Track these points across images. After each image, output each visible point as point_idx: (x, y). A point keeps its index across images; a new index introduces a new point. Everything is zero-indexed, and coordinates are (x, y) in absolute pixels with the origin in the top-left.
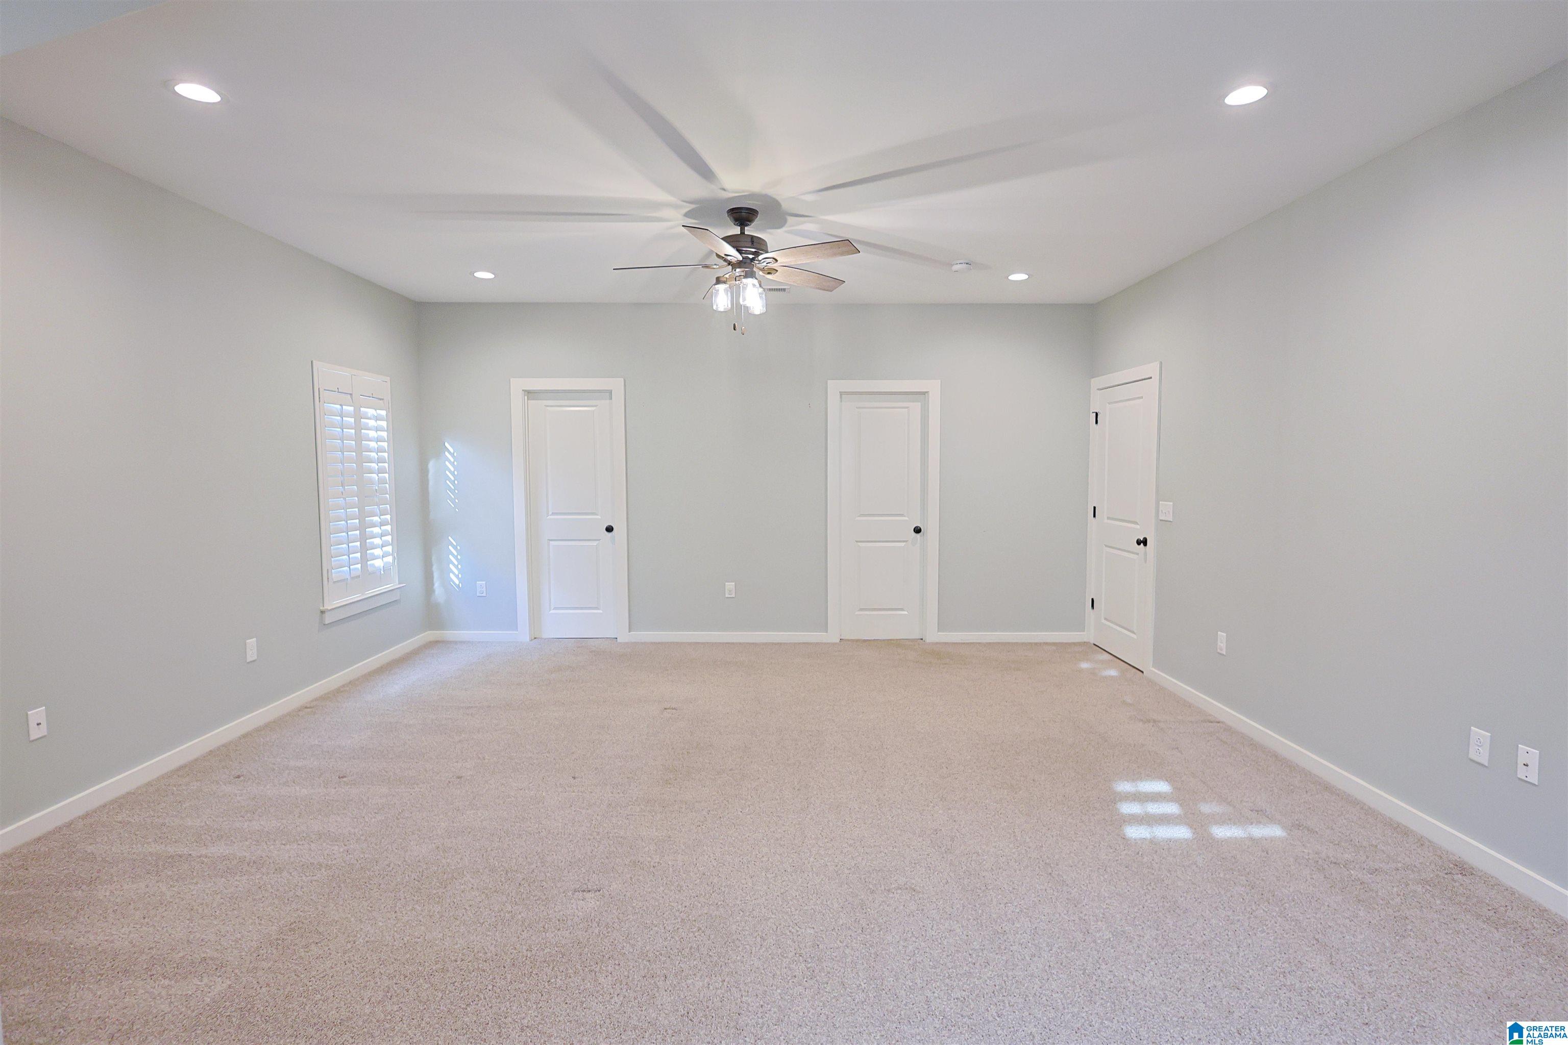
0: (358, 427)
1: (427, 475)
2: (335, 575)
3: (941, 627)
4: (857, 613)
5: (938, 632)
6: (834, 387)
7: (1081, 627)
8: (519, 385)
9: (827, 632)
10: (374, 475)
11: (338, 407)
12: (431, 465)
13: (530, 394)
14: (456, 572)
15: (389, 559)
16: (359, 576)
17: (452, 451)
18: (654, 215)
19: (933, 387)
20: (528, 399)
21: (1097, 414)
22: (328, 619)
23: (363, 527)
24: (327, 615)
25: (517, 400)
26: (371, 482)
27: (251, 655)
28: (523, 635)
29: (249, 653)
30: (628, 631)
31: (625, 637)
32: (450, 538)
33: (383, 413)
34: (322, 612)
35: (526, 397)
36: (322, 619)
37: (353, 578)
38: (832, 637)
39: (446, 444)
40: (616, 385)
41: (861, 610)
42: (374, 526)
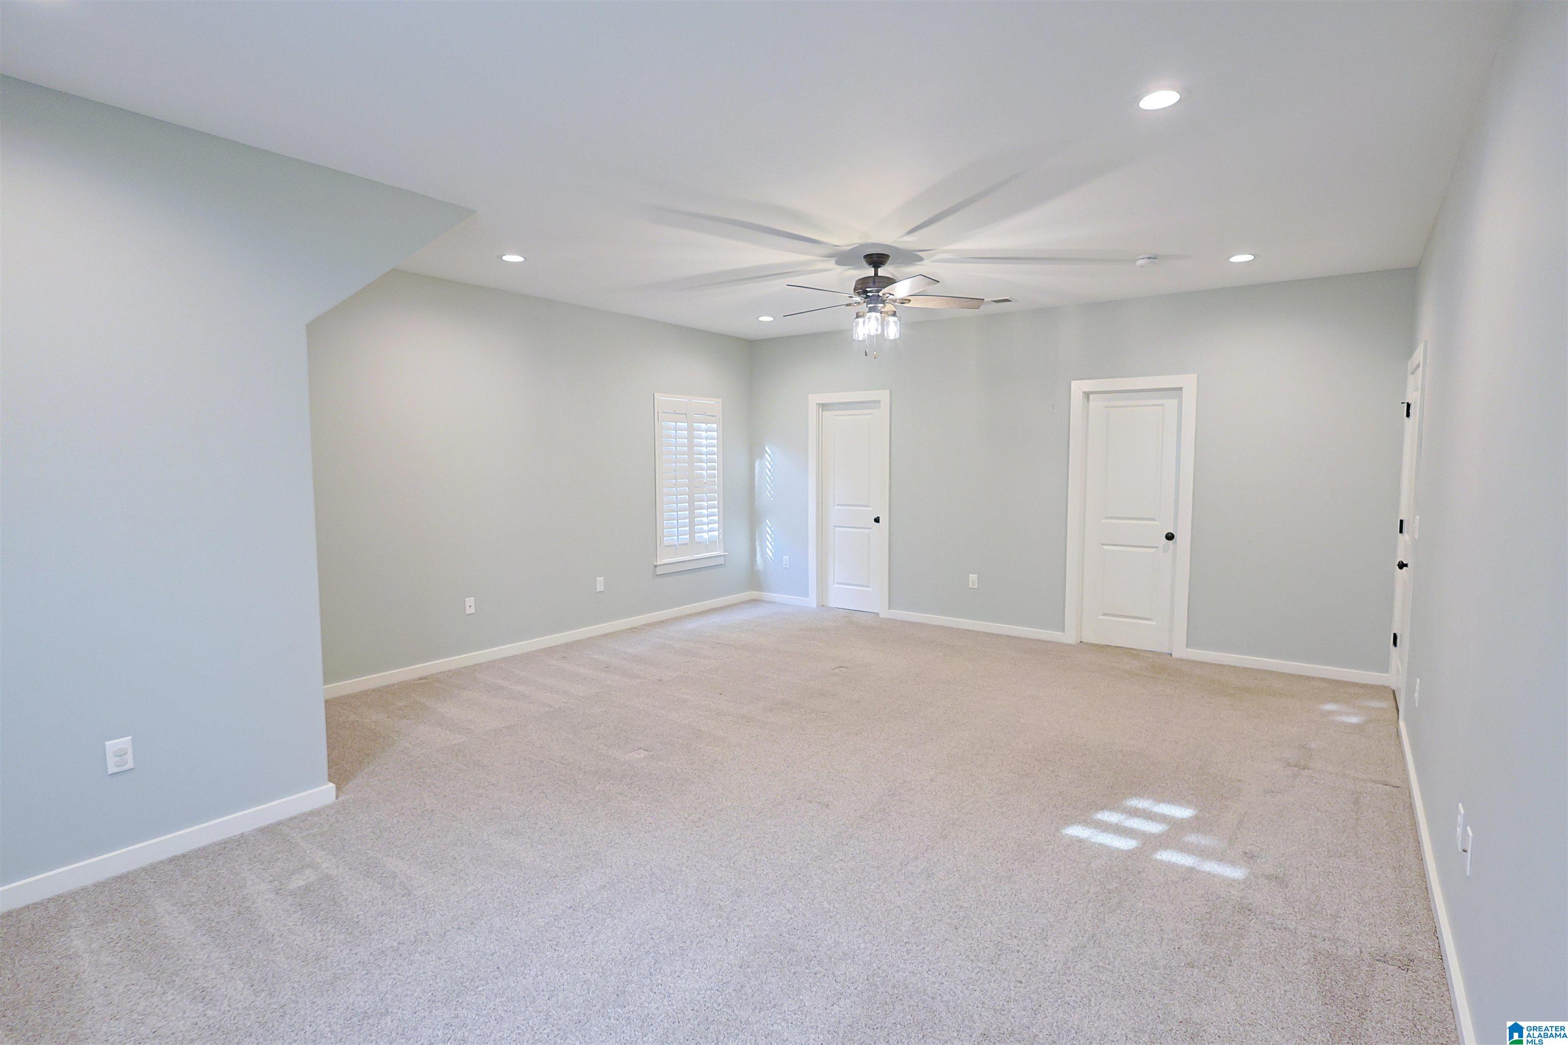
0: (691, 437)
1: (754, 472)
2: (667, 540)
3: (1190, 643)
4: (1100, 617)
5: (1187, 646)
6: (1078, 387)
7: (1384, 667)
8: (815, 399)
9: (1063, 631)
10: (704, 472)
11: (674, 424)
12: (757, 464)
13: (824, 406)
14: (771, 548)
15: (716, 533)
16: (687, 544)
17: (770, 453)
18: (812, 268)
19: (1188, 382)
20: (823, 411)
21: (1409, 405)
22: (659, 572)
23: (692, 508)
24: (658, 568)
25: (812, 410)
26: (701, 476)
27: (600, 587)
28: (811, 602)
29: (598, 586)
30: (887, 607)
31: (885, 613)
32: (767, 521)
33: (715, 426)
34: (656, 566)
35: (820, 409)
36: (655, 571)
37: (680, 545)
38: (1069, 637)
39: (767, 448)
40: (883, 396)
41: (1104, 614)
42: (702, 508)
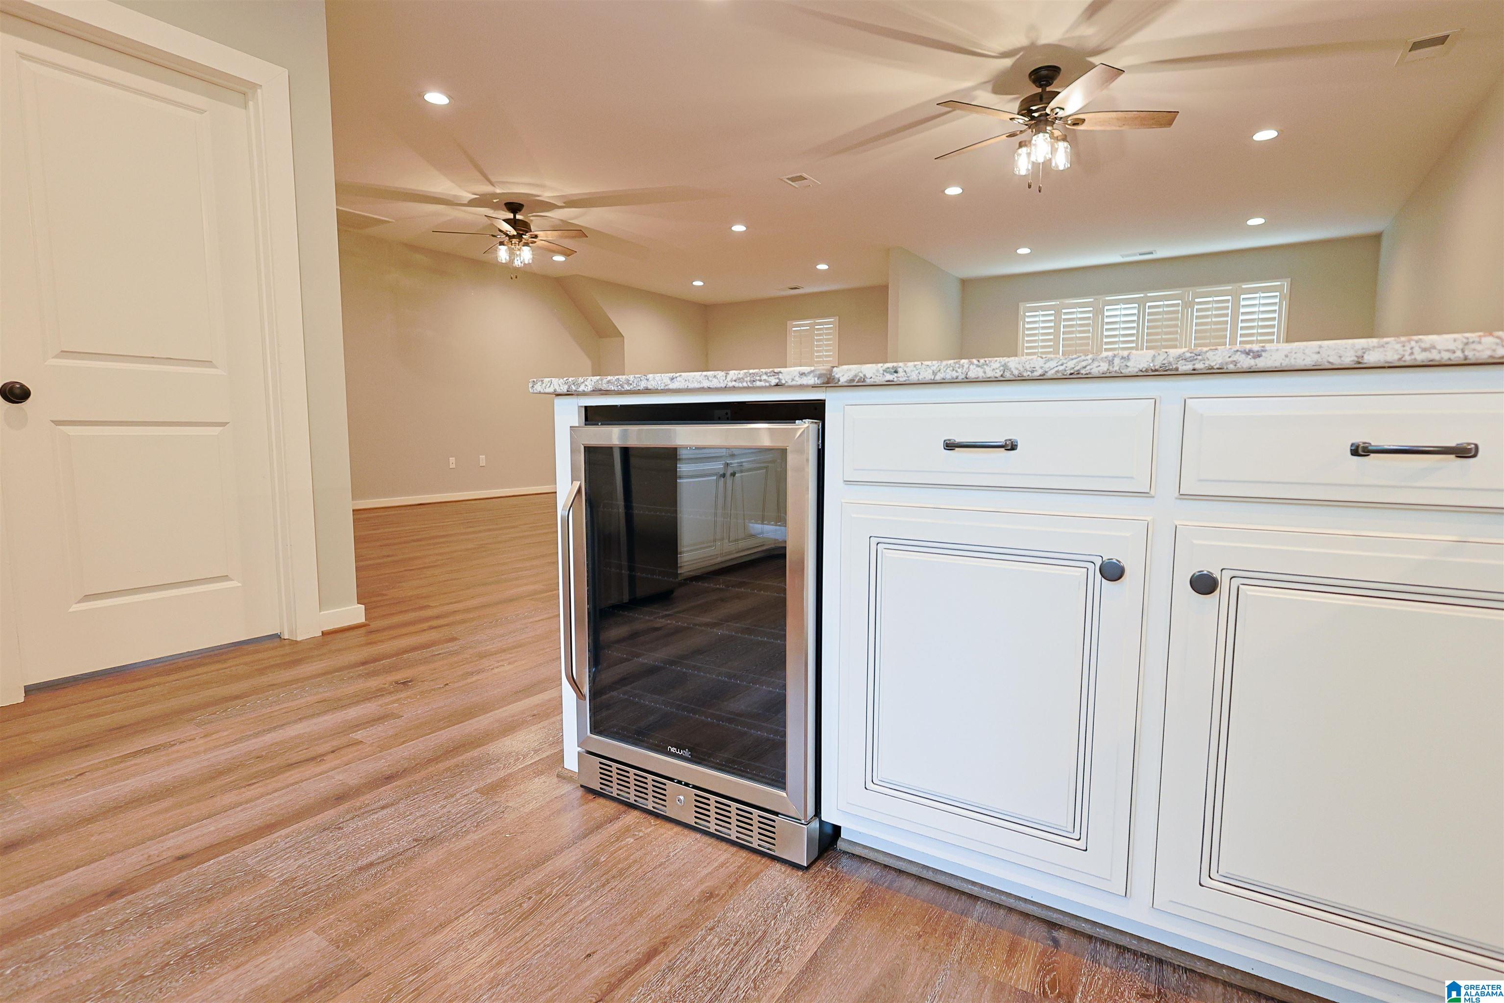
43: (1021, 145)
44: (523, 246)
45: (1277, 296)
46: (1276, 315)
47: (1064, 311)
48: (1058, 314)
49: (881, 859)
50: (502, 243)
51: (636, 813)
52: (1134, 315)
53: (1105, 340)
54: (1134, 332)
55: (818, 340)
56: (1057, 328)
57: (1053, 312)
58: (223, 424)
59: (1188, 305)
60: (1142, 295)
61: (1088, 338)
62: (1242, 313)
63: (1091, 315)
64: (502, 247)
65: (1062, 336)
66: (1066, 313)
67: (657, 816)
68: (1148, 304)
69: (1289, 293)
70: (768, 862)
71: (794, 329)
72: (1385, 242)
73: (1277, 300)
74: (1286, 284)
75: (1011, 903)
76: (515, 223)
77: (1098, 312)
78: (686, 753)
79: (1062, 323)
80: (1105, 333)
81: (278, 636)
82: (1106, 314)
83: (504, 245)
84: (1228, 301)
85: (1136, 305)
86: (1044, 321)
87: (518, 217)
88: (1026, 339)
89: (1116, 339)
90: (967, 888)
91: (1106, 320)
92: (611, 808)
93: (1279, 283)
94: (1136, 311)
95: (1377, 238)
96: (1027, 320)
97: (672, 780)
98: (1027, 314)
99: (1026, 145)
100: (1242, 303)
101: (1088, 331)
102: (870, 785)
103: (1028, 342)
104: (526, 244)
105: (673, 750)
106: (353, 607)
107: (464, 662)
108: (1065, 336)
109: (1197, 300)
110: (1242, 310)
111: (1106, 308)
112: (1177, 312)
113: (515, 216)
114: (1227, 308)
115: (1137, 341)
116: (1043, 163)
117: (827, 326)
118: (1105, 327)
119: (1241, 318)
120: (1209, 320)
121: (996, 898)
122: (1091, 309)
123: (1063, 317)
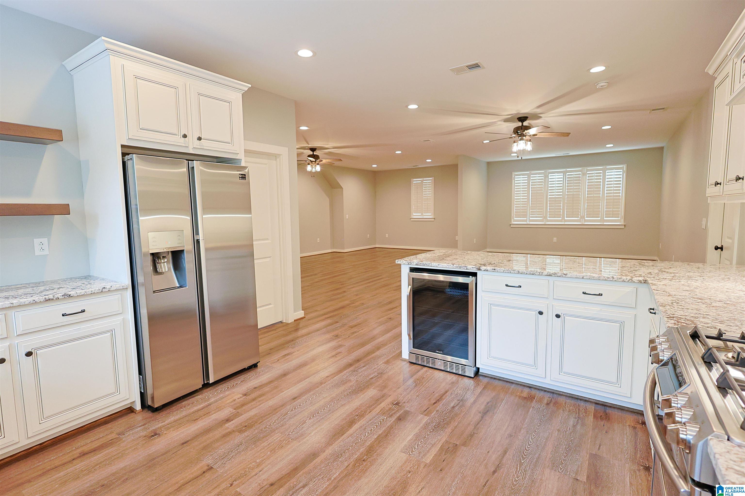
43: (514, 142)
44: (317, 165)
45: (621, 171)
46: (621, 179)
47: (531, 176)
48: (529, 177)
49: (490, 376)
50: (309, 164)
51: (426, 368)
52: (561, 178)
53: (549, 188)
54: (562, 185)
55: (425, 187)
56: (529, 183)
57: (527, 176)
58: (270, 257)
59: (584, 174)
60: (565, 170)
61: (542, 187)
62: (607, 178)
63: (543, 178)
64: (309, 166)
65: (531, 186)
66: (532, 177)
67: (432, 368)
68: (567, 174)
69: (626, 169)
70: (464, 377)
71: (414, 182)
72: (665, 150)
73: (621, 173)
74: (625, 166)
75: (521, 383)
76: (314, 156)
77: (546, 177)
78: (441, 352)
79: (531, 181)
80: (549, 186)
81: (281, 322)
82: (550, 177)
83: (309, 165)
84: (601, 173)
85: (562, 174)
86: (523, 183)
87: (314, 154)
88: (516, 187)
89: (554, 194)
90: (511, 381)
91: (550, 180)
92: (419, 367)
93: (622, 166)
94: (562, 177)
95: (662, 148)
96: (516, 179)
97: (437, 359)
98: (516, 177)
99: (516, 142)
100: (607, 174)
101: (542, 185)
102: (489, 358)
103: (516, 189)
104: (318, 164)
105: (438, 352)
106: (300, 312)
107: (348, 329)
108: (532, 184)
109: (588, 172)
110: (607, 177)
111: (550, 175)
112: (580, 177)
113: (313, 153)
114: (601, 176)
115: (563, 189)
116: (522, 150)
117: (428, 181)
118: (549, 183)
119: (607, 180)
120: (593, 181)
121: (518, 383)
122: (543, 175)
123: (531, 178)
